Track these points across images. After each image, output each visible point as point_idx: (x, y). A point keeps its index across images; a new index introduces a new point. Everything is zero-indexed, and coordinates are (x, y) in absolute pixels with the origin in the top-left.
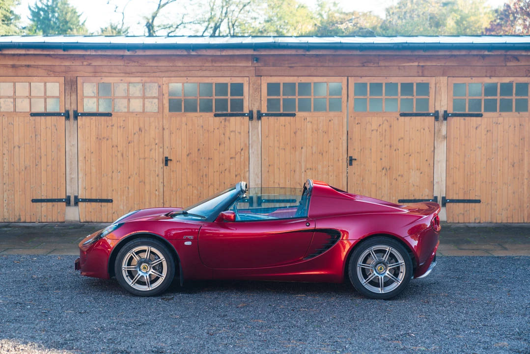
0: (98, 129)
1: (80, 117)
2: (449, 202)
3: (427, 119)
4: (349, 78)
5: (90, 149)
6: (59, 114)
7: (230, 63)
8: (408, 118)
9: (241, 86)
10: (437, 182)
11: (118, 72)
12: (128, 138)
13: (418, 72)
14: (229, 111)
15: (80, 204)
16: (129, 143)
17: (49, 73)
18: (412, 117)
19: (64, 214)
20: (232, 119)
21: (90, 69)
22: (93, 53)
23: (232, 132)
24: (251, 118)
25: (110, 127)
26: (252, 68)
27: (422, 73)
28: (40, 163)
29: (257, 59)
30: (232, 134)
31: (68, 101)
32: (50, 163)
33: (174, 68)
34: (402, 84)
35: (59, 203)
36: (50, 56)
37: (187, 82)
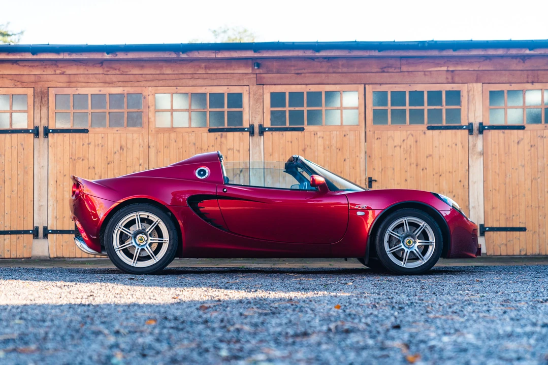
0: (72, 148)
1: (52, 134)
2: (488, 231)
3: (459, 132)
4: (367, 86)
5: (62, 172)
6: (26, 131)
7: (227, 70)
8: (436, 132)
9: (240, 95)
10: (473, 207)
11: (96, 81)
12: (107, 158)
13: (447, 78)
14: (226, 126)
15: (50, 236)
16: (108, 164)
17: (16, 84)
18: (442, 131)
19: (31, 248)
20: (230, 134)
21: (63, 78)
22: (66, 56)
23: (229, 149)
24: (252, 133)
25: (86, 144)
26: (252, 76)
27: (452, 79)
28: (3, 188)
29: (257, 63)
30: (230, 152)
31: (38, 116)
32: (15, 188)
33: (162, 77)
34: (428, 92)
35: (25, 236)
36: (17, 64)
37: (177, 93)
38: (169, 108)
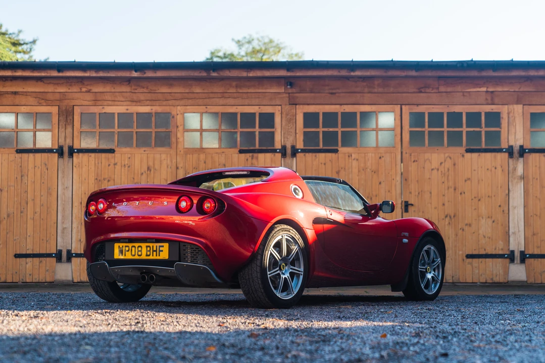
0: (98, 168)
1: (77, 154)
2: (529, 258)
3: (499, 155)
4: (403, 107)
5: (87, 193)
6: (49, 151)
7: (258, 89)
8: (475, 155)
9: (272, 116)
10: (514, 233)
11: (123, 100)
12: (134, 179)
13: (487, 99)
14: (257, 147)
15: (74, 260)
17: (40, 102)
18: (481, 154)
19: (54, 272)
20: (261, 156)
21: (89, 97)
22: (93, 74)
24: (284, 155)
25: (112, 165)
26: (285, 95)
27: (492, 100)
28: (25, 210)
29: (289, 82)
31: (62, 135)
32: (38, 210)
33: (191, 95)
34: (467, 113)
35: (48, 259)
36: (42, 81)
37: (206, 112)
38: (199, 128)
